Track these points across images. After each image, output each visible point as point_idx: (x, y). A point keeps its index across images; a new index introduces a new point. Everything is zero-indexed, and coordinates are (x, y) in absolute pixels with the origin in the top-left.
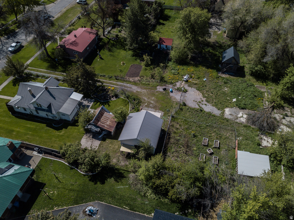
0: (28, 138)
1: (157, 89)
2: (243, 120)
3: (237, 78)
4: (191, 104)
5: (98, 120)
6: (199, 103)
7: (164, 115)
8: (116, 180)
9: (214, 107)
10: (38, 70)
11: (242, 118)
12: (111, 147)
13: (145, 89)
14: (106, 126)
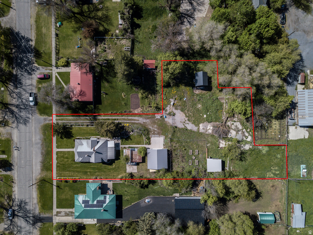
0: (98, 174)
1: (155, 117)
2: (210, 131)
3: (207, 92)
4: (180, 126)
5: (132, 159)
6: (184, 124)
7: (165, 138)
8: (153, 185)
9: (193, 125)
11: (209, 130)
12: (143, 168)
13: (148, 118)
14: (137, 160)
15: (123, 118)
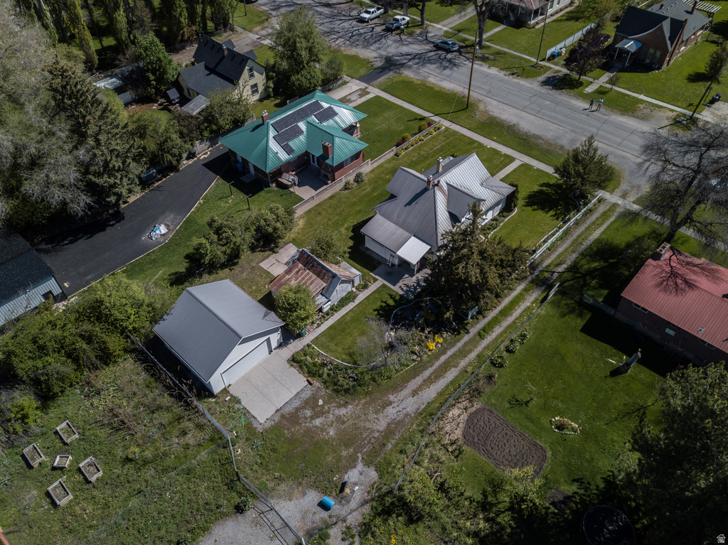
7: (249, 427)
8: (176, 273)
15: (473, 355)
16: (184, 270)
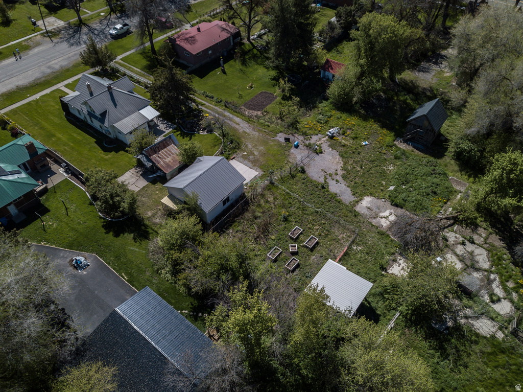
0: (65, 150)
1: (276, 136)
2: (385, 223)
4: (315, 173)
5: (155, 151)
6: (328, 176)
7: (262, 177)
8: (135, 239)
9: (349, 189)
10: (130, 68)
11: (384, 220)
12: (157, 194)
13: (259, 131)
14: (162, 163)
16: (132, 235)
